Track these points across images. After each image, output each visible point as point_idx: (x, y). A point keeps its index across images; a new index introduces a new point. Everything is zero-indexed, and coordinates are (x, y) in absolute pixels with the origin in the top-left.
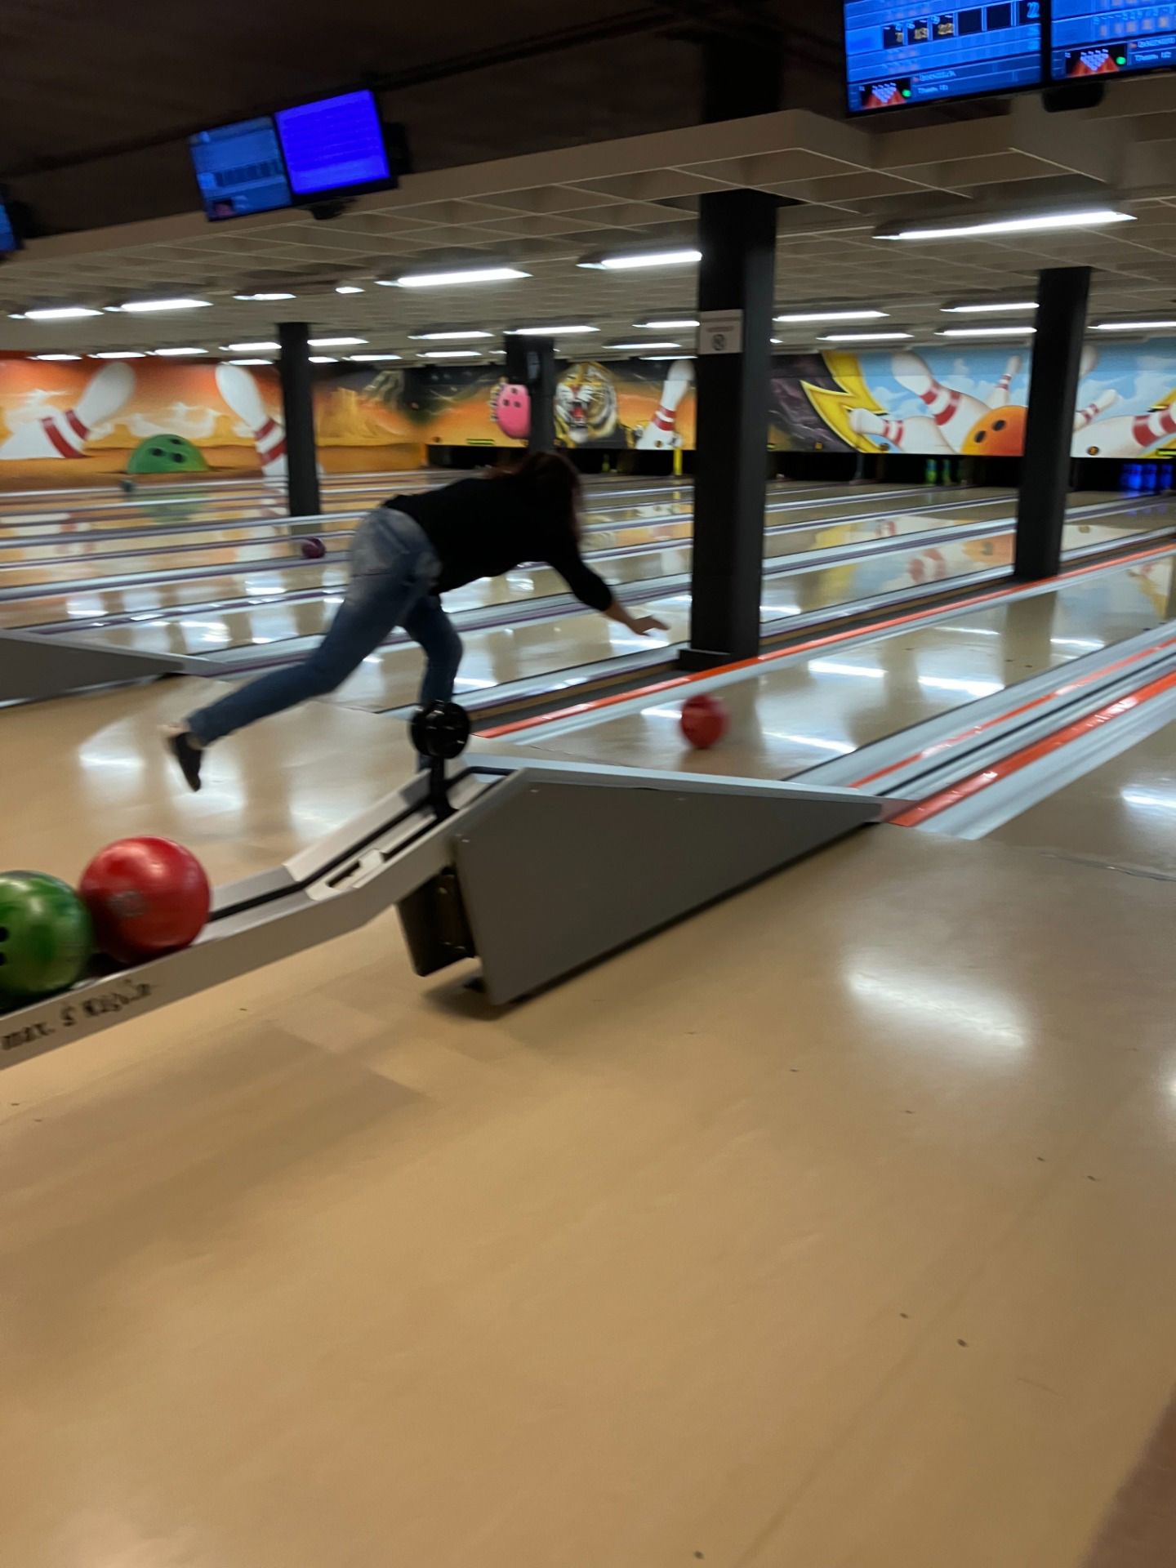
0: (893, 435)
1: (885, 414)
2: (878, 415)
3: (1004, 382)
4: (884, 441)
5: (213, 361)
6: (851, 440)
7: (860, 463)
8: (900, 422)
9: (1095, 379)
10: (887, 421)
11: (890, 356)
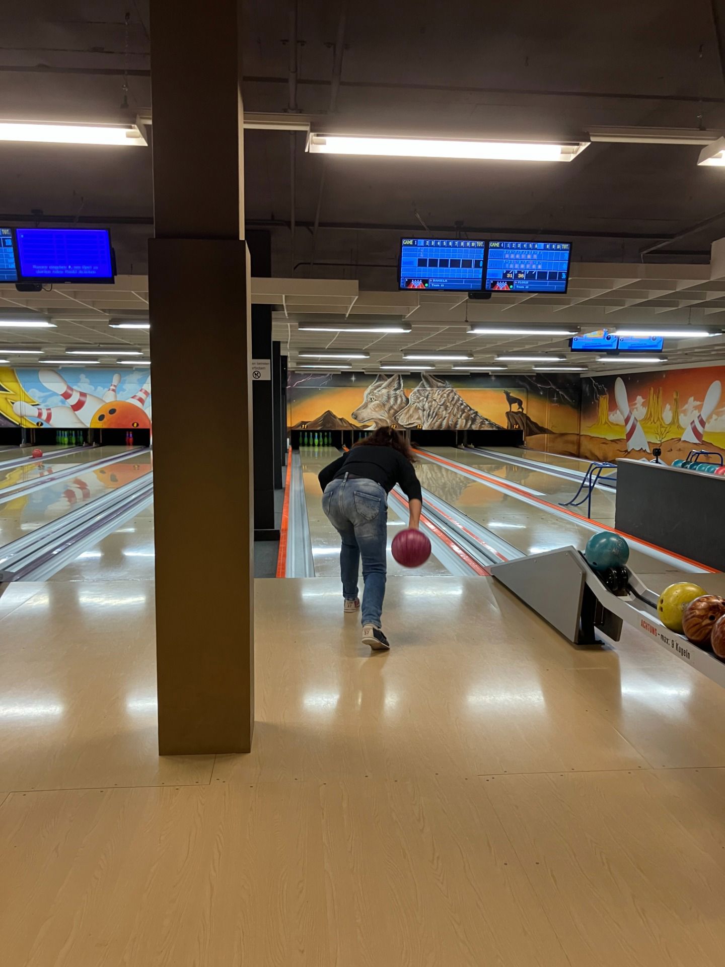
0: (44, 416)
1: (38, 405)
2: (33, 405)
4: (39, 420)
6: (17, 421)
7: (24, 435)
8: (49, 409)
10: (39, 409)
11: (37, 372)
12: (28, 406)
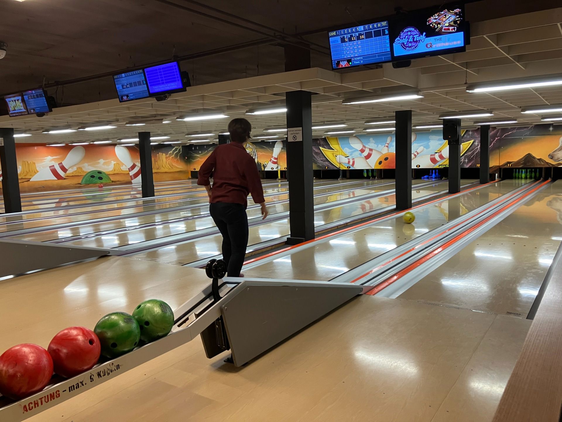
0: (351, 163)
1: (348, 157)
2: (345, 157)
3: (387, 145)
4: (348, 165)
5: (114, 145)
6: (338, 165)
7: (341, 173)
8: (354, 159)
9: (416, 143)
10: (348, 159)
11: (348, 138)
12: (343, 157)
